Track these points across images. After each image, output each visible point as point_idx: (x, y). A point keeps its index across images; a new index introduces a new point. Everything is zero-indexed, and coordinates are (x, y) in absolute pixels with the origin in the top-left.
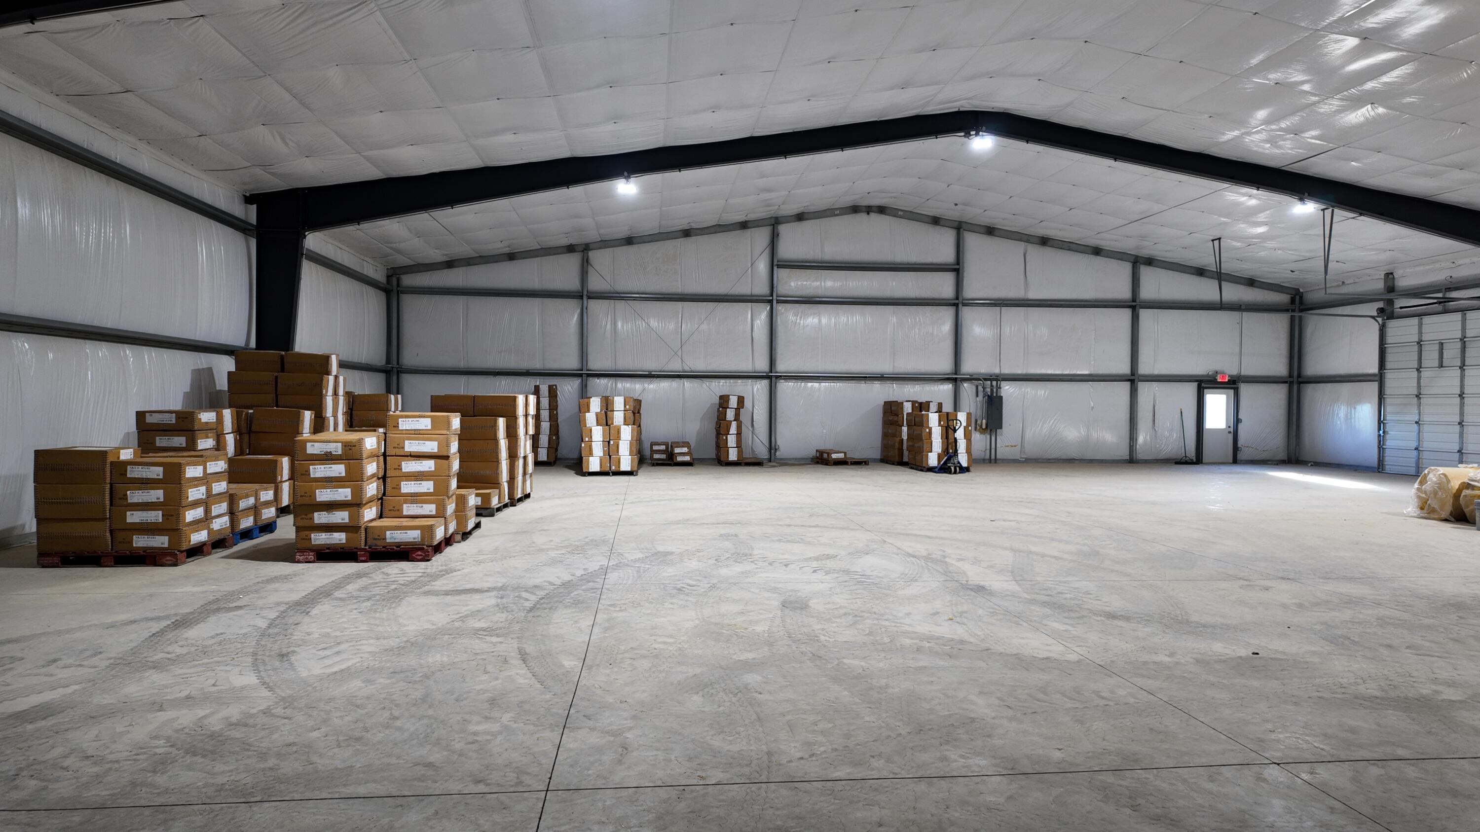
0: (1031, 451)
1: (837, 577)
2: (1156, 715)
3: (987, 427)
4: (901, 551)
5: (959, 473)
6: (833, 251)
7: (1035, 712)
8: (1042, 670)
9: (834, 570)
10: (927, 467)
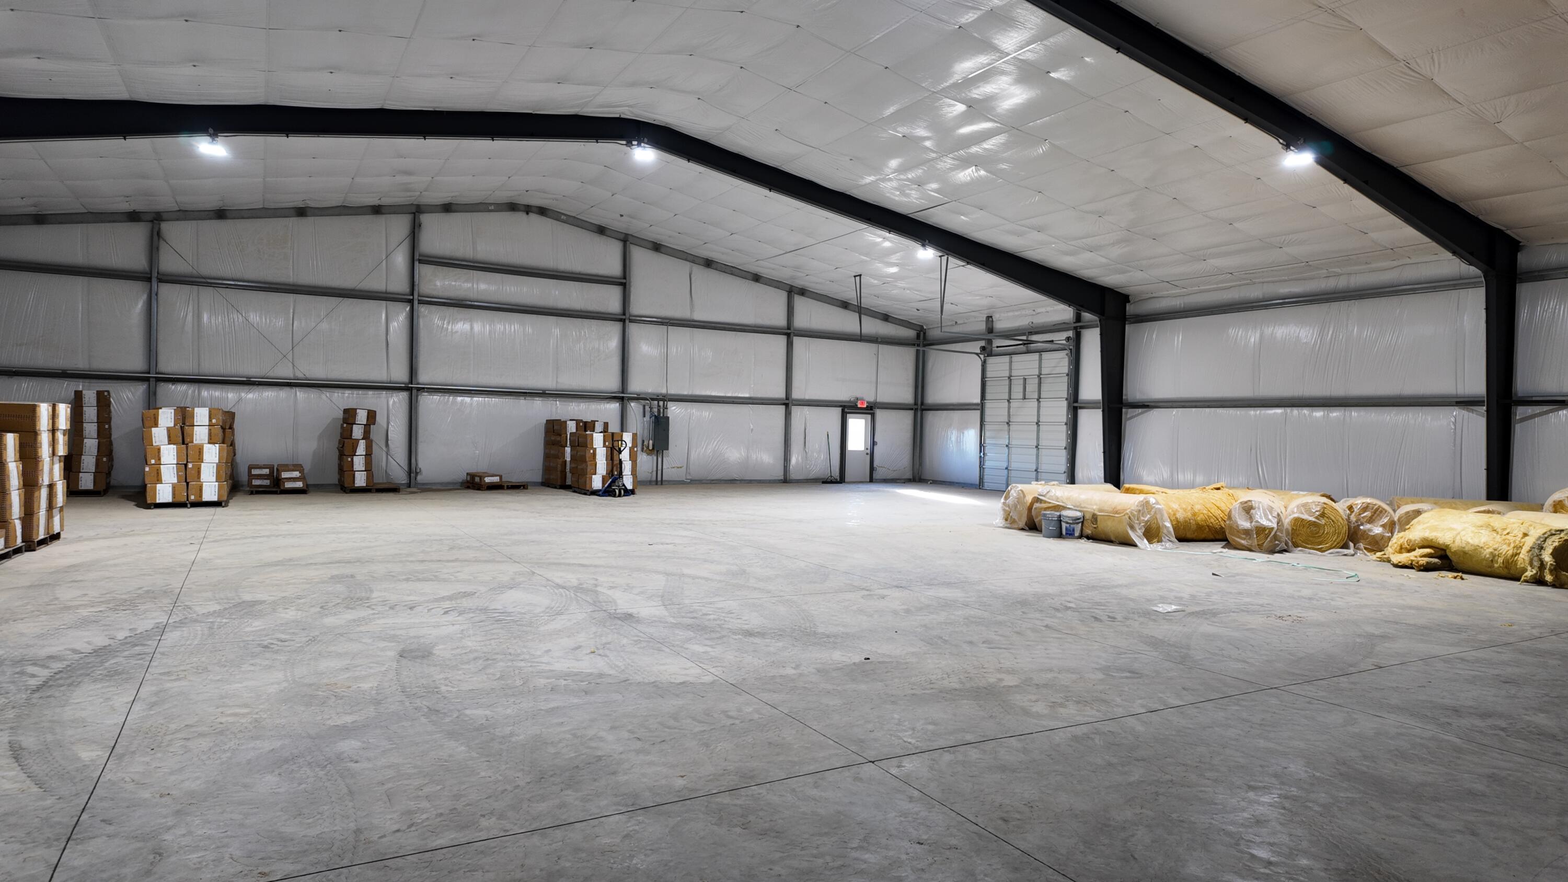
0: (696, 473)
1: (472, 617)
2: (776, 728)
3: (653, 448)
4: (550, 583)
5: (624, 496)
6: (486, 251)
7: (664, 741)
8: (677, 696)
9: (470, 609)
10: (590, 490)
